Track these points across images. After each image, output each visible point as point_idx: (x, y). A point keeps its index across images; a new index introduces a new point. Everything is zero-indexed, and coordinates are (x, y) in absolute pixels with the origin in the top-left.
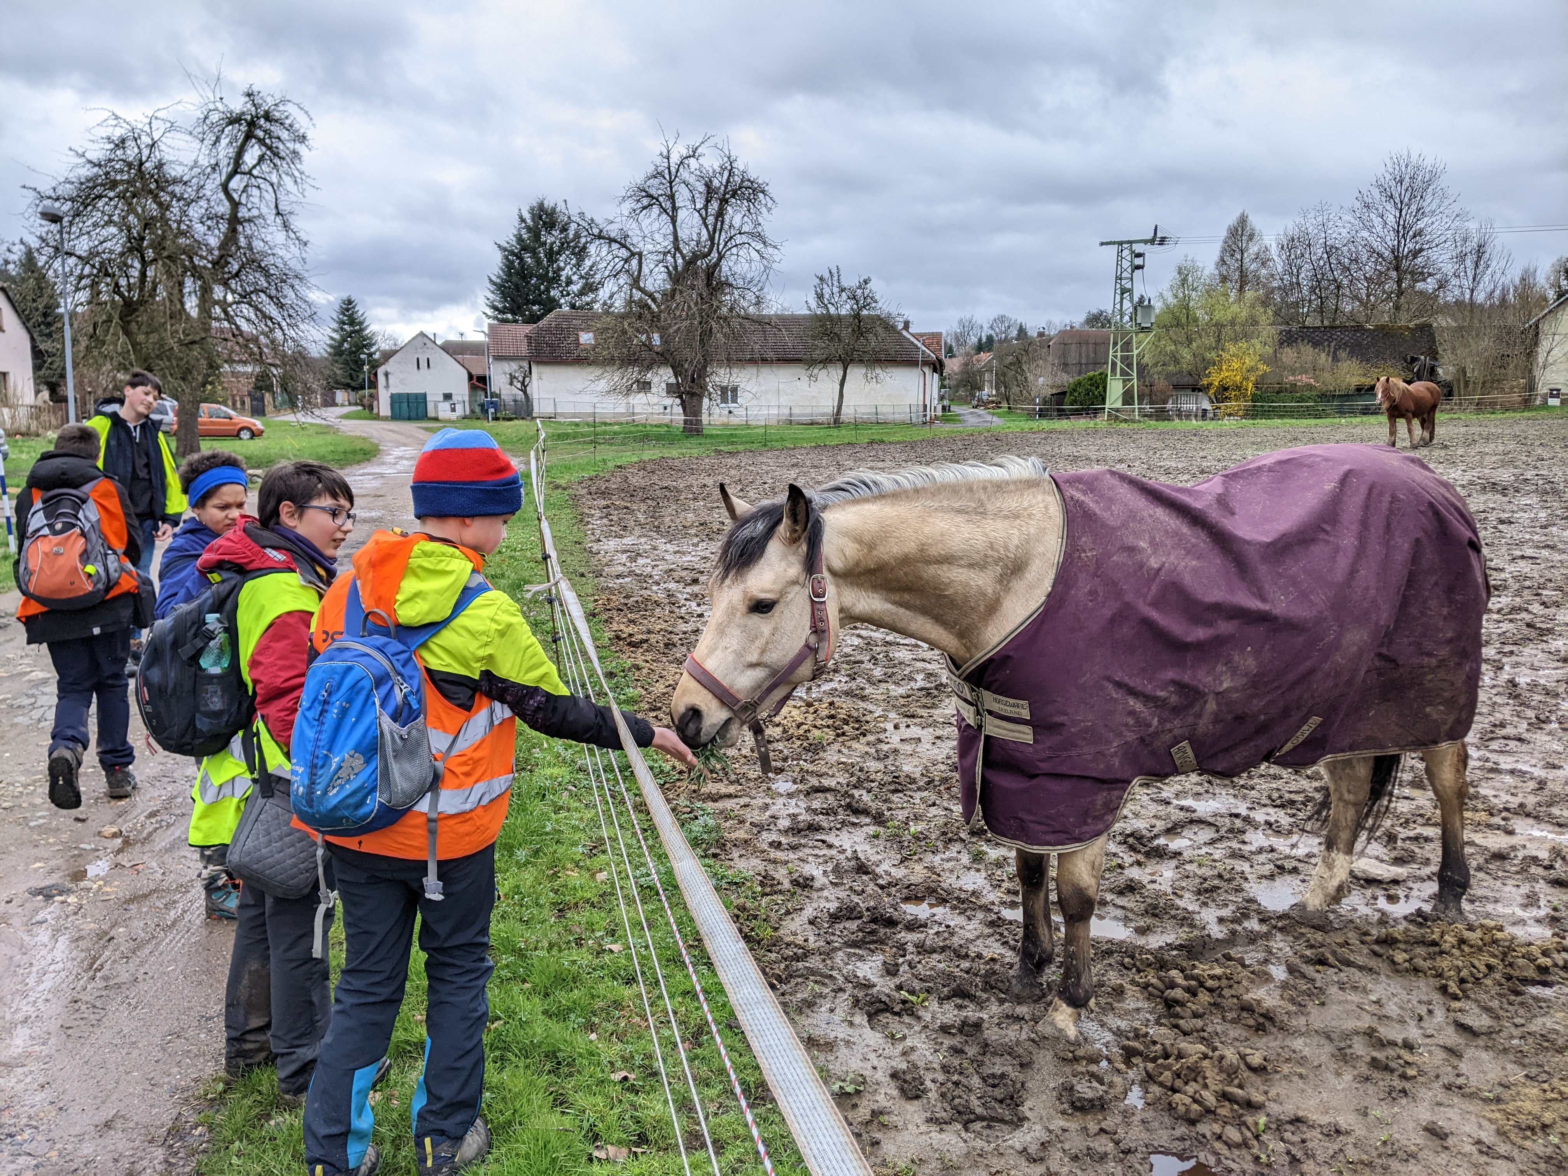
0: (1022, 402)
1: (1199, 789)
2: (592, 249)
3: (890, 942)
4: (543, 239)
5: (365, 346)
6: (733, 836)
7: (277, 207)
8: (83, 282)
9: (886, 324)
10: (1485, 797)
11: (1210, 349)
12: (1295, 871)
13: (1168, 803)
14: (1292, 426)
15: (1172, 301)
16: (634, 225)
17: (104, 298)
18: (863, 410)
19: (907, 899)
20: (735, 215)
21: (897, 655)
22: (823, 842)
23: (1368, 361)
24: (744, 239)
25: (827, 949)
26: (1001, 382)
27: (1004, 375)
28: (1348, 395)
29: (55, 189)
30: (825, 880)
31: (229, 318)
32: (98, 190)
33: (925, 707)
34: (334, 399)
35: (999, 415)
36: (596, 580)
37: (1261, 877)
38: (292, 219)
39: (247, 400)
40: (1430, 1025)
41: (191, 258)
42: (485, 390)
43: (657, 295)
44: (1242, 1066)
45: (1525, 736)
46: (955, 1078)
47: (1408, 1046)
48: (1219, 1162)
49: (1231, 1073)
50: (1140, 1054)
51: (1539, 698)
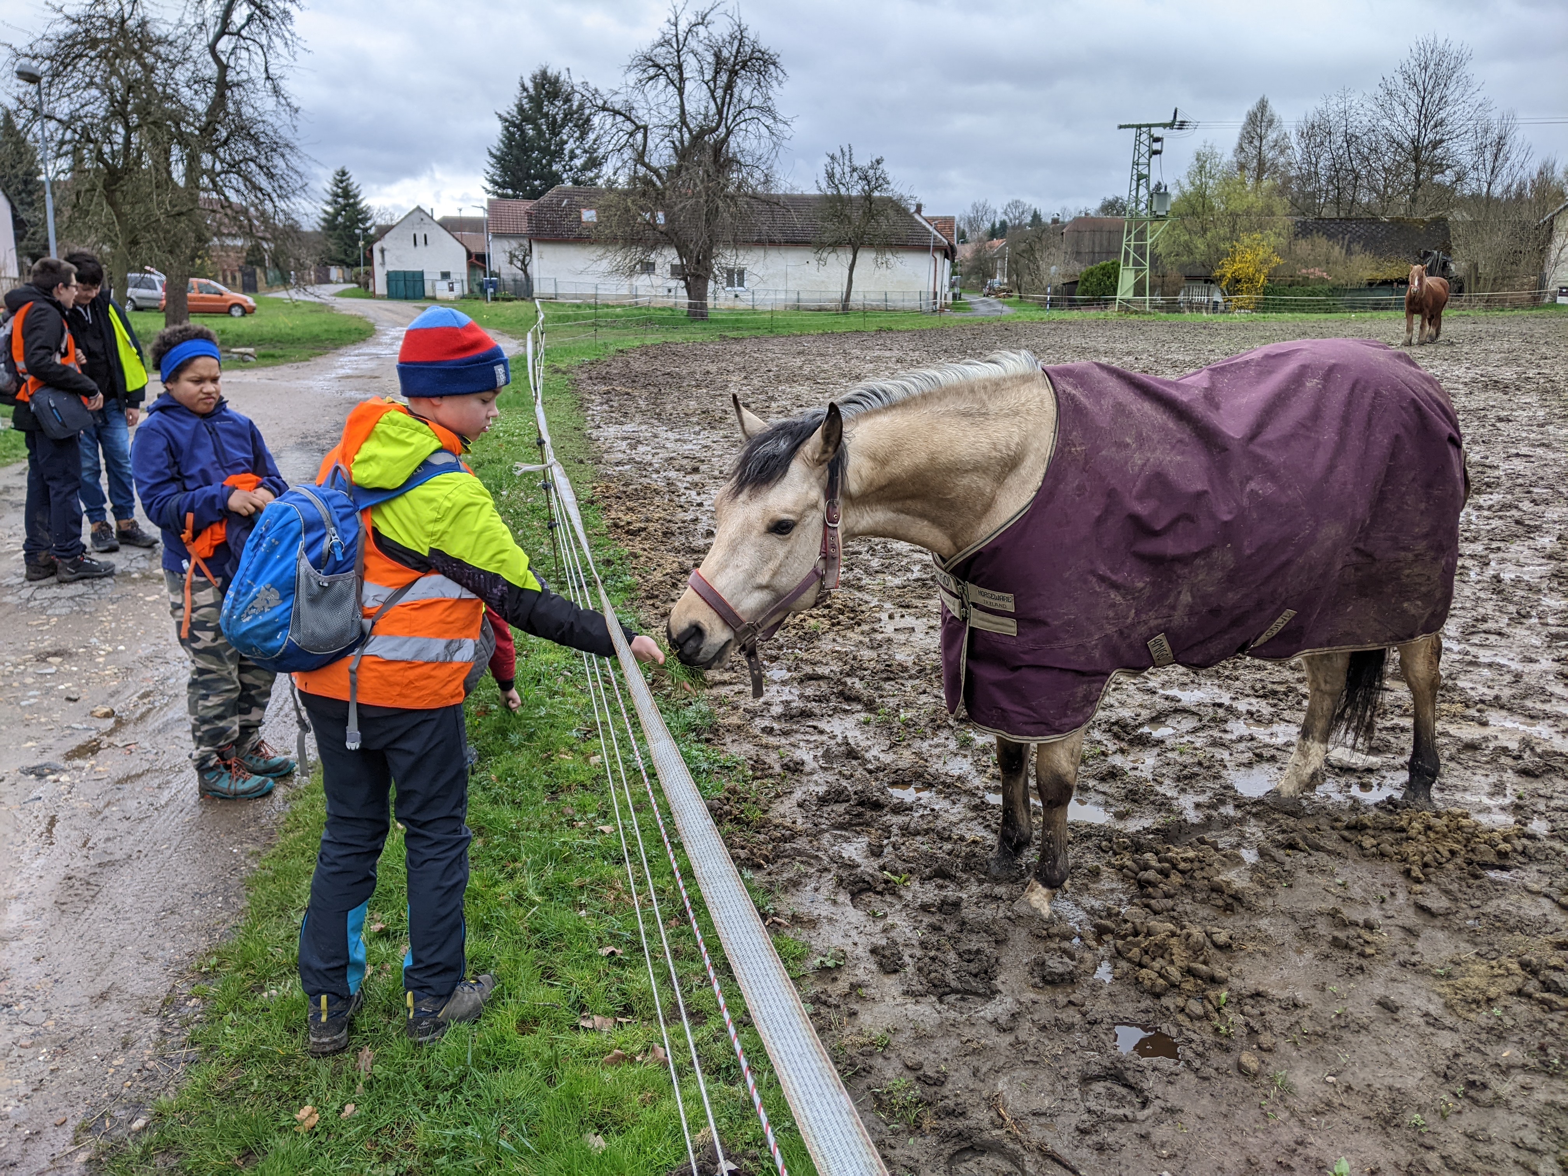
0: (1034, 291)
1: (1185, 679)
2: (596, 120)
3: (876, 825)
4: (545, 109)
5: (360, 220)
6: (727, 721)
7: (266, 70)
8: (65, 148)
9: (897, 206)
10: (1462, 689)
11: (1224, 239)
12: (1273, 759)
13: (1155, 693)
14: (1301, 320)
15: (1188, 188)
16: (640, 97)
17: (88, 166)
18: (873, 296)
19: (894, 784)
20: (745, 89)
21: (895, 546)
22: (815, 728)
23: (1381, 255)
24: (754, 113)
25: (814, 830)
26: (1013, 270)
27: (1016, 262)
28: (1360, 290)
29: (31, 46)
30: (815, 765)
31: (216, 187)
32: (78, 49)
33: (920, 597)
34: (328, 275)
35: (1009, 304)
36: (595, 467)
37: (1240, 765)
38: (282, 84)
39: (238, 275)
40: (1390, 907)
41: (177, 125)
42: (484, 269)
43: (662, 172)
44: (1208, 944)
45: (1506, 630)
46: (932, 953)
47: (1369, 926)
48: (1180, 1033)
49: (1196, 951)
50: (1110, 931)
51: (1522, 593)
